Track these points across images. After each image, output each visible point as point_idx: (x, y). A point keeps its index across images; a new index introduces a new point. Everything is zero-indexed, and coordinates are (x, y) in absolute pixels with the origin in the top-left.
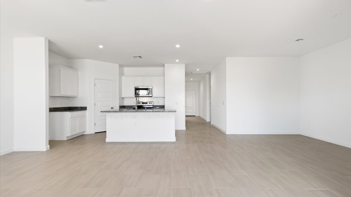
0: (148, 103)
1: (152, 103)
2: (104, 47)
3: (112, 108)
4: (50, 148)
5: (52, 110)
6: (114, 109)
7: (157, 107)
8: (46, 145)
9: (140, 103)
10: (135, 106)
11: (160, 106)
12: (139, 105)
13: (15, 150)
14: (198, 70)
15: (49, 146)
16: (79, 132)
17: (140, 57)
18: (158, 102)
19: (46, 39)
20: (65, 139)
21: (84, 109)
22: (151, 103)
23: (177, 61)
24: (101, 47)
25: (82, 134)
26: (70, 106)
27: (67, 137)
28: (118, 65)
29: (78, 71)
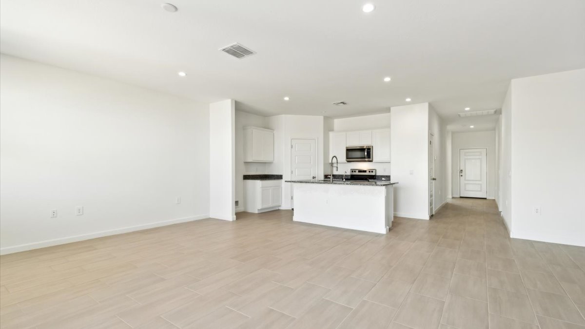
0: (367, 172)
1: (374, 171)
2: (290, 99)
3: (314, 178)
4: (236, 219)
5: (246, 177)
6: (316, 179)
7: (383, 179)
8: (233, 215)
9: (355, 172)
10: (330, 175)
11: (387, 176)
12: (354, 173)
13: (211, 217)
14: (467, 109)
15: (235, 216)
16: (272, 206)
17: (343, 103)
18: (385, 170)
19: (232, 100)
20: (257, 212)
21: (280, 177)
22: (372, 172)
23: (408, 100)
24: (287, 99)
25: (278, 209)
26: (266, 173)
27: (258, 210)
28: (322, 117)
29: (274, 130)
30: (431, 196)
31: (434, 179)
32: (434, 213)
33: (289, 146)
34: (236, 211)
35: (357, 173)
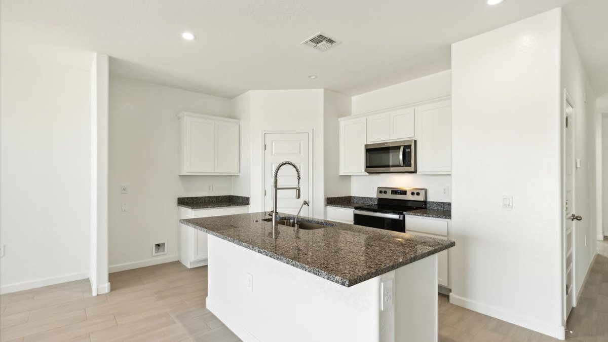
0: (409, 193)
1: (422, 193)
4: (111, 290)
9: (385, 192)
20: (188, 266)
22: (418, 194)
27: (190, 262)
29: (240, 120)
30: (569, 261)
31: (578, 218)
32: (574, 304)
33: (261, 147)
34: (109, 269)
35: (389, 196)
